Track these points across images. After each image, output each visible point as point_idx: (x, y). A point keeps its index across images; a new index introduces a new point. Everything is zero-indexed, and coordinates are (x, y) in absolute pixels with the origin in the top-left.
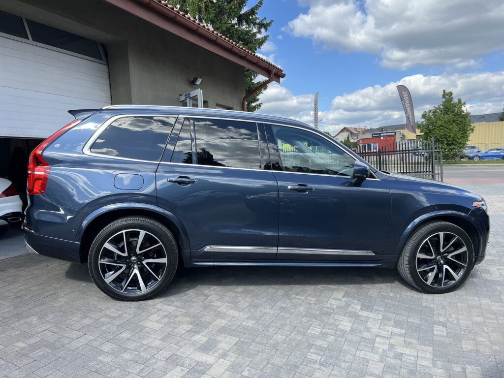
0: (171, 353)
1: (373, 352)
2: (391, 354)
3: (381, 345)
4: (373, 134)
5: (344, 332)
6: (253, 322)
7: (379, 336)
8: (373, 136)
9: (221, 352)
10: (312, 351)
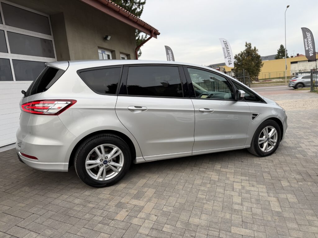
1: (234, 191)
2: (244, 191)
3: (237, 186)
5: (214, 181)
7: (235, 182)
9: (147, 198)
10: (200, 193)
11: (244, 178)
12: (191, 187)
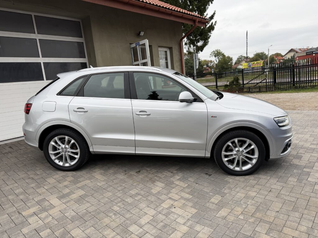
0: (43, 197)
1: (156, 209)
2: (165, 212)
3: (165, 205)
4: (307, 53)
5: (151, 194)
6: (104, 183)
7: (171, 199)
8: (306, 54)
9: (69, 199)
10: (119, 204)
11: (187, 196)
12: (119, 196)
